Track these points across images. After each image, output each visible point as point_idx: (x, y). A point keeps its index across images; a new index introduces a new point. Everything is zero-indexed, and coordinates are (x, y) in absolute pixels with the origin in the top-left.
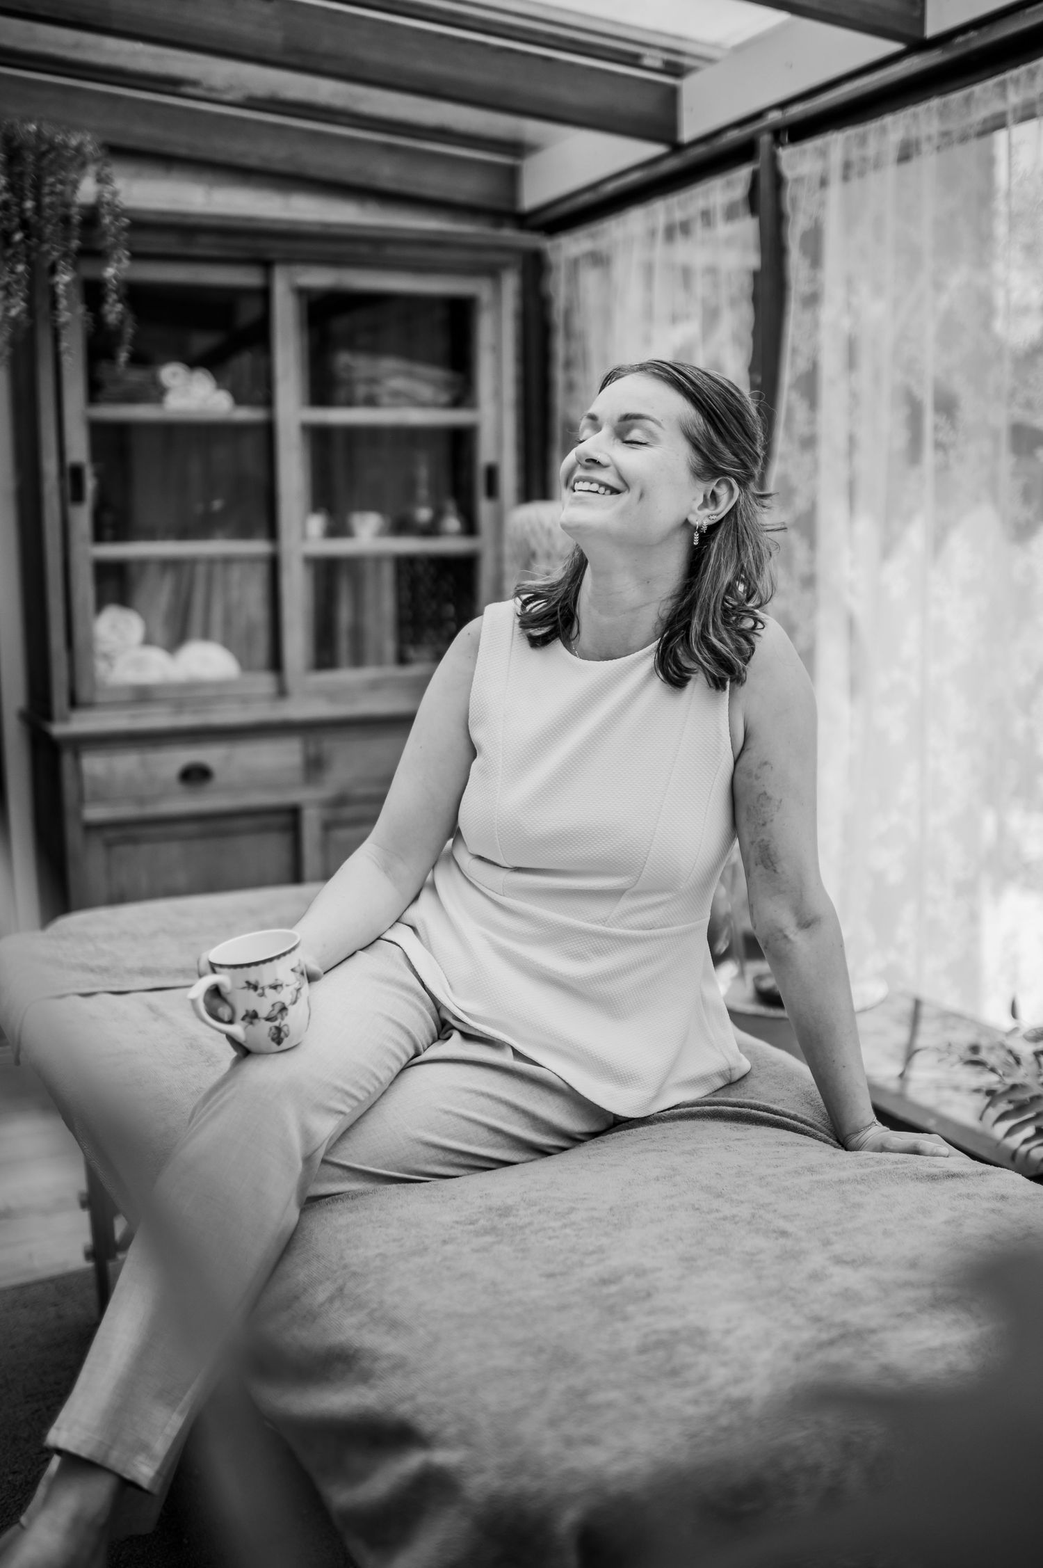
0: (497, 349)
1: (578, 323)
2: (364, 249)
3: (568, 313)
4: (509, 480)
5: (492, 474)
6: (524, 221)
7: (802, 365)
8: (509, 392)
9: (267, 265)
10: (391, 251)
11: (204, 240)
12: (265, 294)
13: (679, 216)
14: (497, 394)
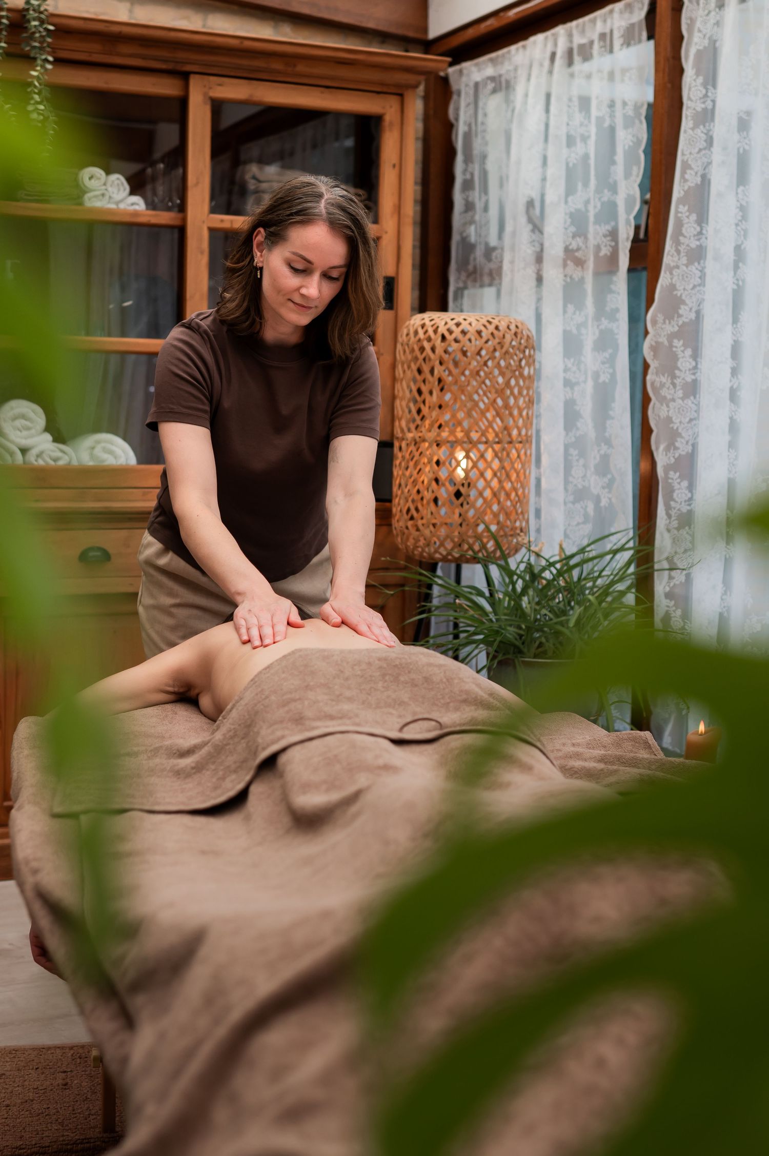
0: (400, 167)
1: (477, 146)
2: (277, 65)
3: (468, 136)
4: (406, 292)
5: (390, 284)
6: (428, 46)
7: (693, 179)
8: (411, 209)
9: (185, 76)
10: (301, 68)
11: (125, 49)
12: (183, 103)
13: (578, 40)
14: (398, 208)
